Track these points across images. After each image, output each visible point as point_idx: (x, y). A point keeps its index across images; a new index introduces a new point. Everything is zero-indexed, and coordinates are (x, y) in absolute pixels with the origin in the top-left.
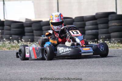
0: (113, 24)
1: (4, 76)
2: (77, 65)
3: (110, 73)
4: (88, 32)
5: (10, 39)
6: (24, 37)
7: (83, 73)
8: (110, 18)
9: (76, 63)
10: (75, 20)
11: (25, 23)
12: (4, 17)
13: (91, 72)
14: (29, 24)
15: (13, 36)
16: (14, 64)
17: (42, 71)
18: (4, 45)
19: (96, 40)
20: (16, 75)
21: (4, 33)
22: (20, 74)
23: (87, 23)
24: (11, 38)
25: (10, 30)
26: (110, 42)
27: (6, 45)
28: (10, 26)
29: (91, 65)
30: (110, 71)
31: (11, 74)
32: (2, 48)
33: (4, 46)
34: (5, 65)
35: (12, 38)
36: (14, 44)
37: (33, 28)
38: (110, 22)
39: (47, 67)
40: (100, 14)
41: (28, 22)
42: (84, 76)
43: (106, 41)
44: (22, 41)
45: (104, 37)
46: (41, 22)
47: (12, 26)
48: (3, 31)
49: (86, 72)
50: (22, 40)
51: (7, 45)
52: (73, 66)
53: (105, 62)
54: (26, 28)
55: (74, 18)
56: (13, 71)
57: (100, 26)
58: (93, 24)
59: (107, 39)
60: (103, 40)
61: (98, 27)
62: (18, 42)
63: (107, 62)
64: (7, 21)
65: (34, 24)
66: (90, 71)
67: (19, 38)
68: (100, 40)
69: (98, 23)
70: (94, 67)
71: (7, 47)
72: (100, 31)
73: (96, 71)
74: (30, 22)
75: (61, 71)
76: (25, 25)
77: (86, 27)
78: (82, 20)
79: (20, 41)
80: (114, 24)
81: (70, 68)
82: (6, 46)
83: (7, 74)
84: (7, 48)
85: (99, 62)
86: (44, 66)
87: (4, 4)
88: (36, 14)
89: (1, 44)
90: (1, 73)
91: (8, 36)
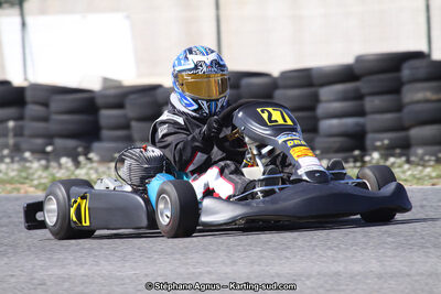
0: (418, 95)
2: (289, 248)
3: (408, 275)
4: (327, 125)
5: (48, 153)
6: (96, 145)
7: (308, 278)
8: (406, 72)
10: (280, 83)
11: (101, 94)
12: (25, 73)
13: (337, 274)
14: (115, 96)
15: (59, 142)
17: (161, 272)
18: (24, 174)
19: (357, 153)
20: (66, 285)
21: (26, 132)
22: (83, 283)
23: (325, 92)
24: (49, 149)
25: (46, 119)
26: (408, 161)
27: (33, 174)
28: (46, 105)
29: (338, 246)
30: (407, 270)
31: (49, 283)
32: (18, 186)
33: (27, 178)
34: (29, 250)
35: (53, 151)
36: (63, 171)
37: (130, 111)
38: (405, 89)
39: (178, 256)
40: (369, 61)
41: (112, 92)
42: (313, 288)
43: (393, 155)
44: (89, 159)
45: (386, 142)
46: (159, 91)
47: (54, 106)
48: (20, 123)
49: (319, 273)
50: (91, 155)
51: (36, 176)
52: (274, 249)
54: (105, 113)
55: (276, 73)
56: (57, 271)
57: (371, 103)
58: (345, 98)
59: (398, 151)
60: (383, 152)
61: (362, 106)
62: (77, 164)
64: (36, 87)
65: (132, 97)
66: (335, 268)
67: (80, 150)
68: (370, 155)
69: (364, 91)
70: (349, 255)
71: (36, 182)
72: (371, 121)
73: (357, 268)
74: (118, 91)
75: (228, 270)
76: (99, 101)
77: (322, 109)
78: (307, 80)
79: (81, 159)
80: (420, 96)
81: (262, 257)
82: (32, 180)
83: (35, 281)
84: (36, 187)
86: (170, 251)
87: (24, 24)
88: (138, 61)
89: (13, 170)
90: (13, 280)
91: (39, 141)
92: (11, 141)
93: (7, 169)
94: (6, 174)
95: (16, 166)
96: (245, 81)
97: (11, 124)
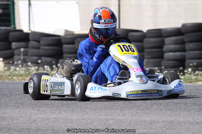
1: (27, 124)
2: (149, 109)
4: (167, 55)
5: (38, 63)
6: (61, 61)
7: (158, 123)
9: (148, 106)
10: (147, 35)
11: (64, 37)
12: (29, 27)
13: (172, 122)
14: (70, 39)
15: (44, 59)
16: (44, 105)
17: (90, 117)
18: (27, 73)
19: (181, 68)
20: (46, 122)
21: (29, 54)
22: (54, 121)
23: (168, 40)
24: (39, 61)
25: (38, 48)
27: (32, 72)
28: (39, 42)
29: (172, 109)
31: (38, 121)
32: (25, 77)
33: (29, 74)
34: (29, 106)
35: (41, 62)
36: (45, 71)
37: (77, 46)
39: (98, 111)
40: (189, 27)
41: (69, 36)
42: (160, 127)
43: (198, 70)
44: (57, 67)
45: (195, 64)
47: (42, 42)
48: (26, 49)
49: (163, 121)
50: (59, 65)
52: (143, 110)
53: (196, 105)
54: (65, 46)
55: (145, 31)
56: (42, 116)
57: (189, 46)
58: (176, 43)
59: (200, 68)
60: (193, 68)
61: (184, 47)
62: (52, 69)
63: (198, 105)
64: (34, 33)
65: (78, 39)
66: (170, 119)
67: (54, 62)
68: (187, 70)
69: (185, 40)
70: (177, 113)
72: (188, 54)
73: (181, 119)
74: (72, 36)
75: (121, 118)
76: (63, 41)
77: (165, 48)
78: (159, 34)
79: (54, 66)
81: (137, 113)
83: (32, 120)
85: (185, 104)
86: (94, 108)
87: (30, 4)
88: (82, 24)
89: (22, 71)
90: (21, 119)
91: (35, 58)
92: (22, 58)
93: (20, 70)
94: (19, 72)
95: (24, 69)
96: (131, 34)
97: (22, 49)
